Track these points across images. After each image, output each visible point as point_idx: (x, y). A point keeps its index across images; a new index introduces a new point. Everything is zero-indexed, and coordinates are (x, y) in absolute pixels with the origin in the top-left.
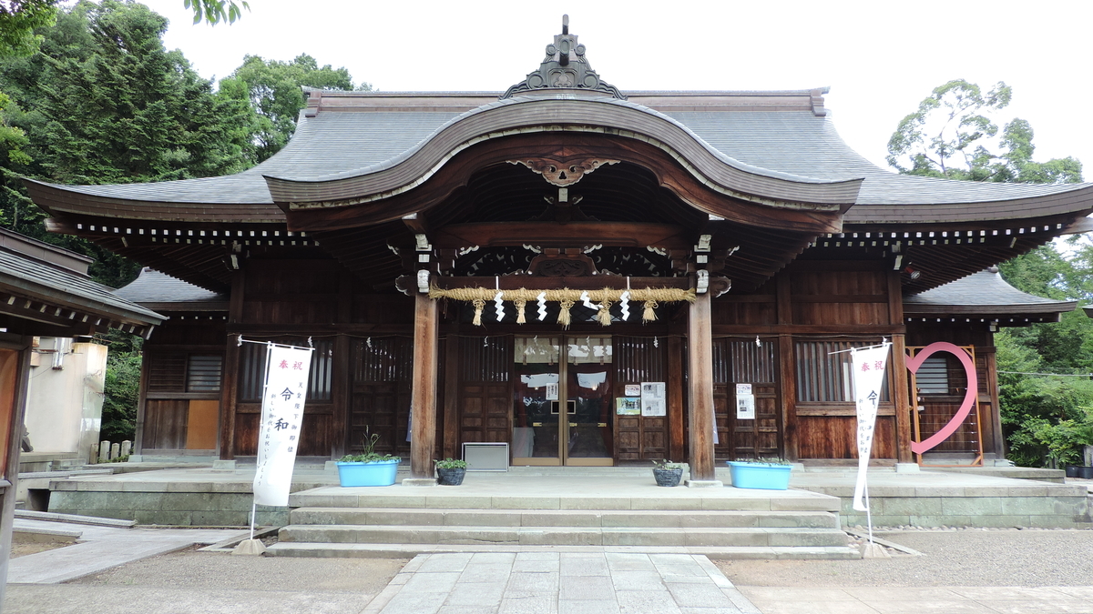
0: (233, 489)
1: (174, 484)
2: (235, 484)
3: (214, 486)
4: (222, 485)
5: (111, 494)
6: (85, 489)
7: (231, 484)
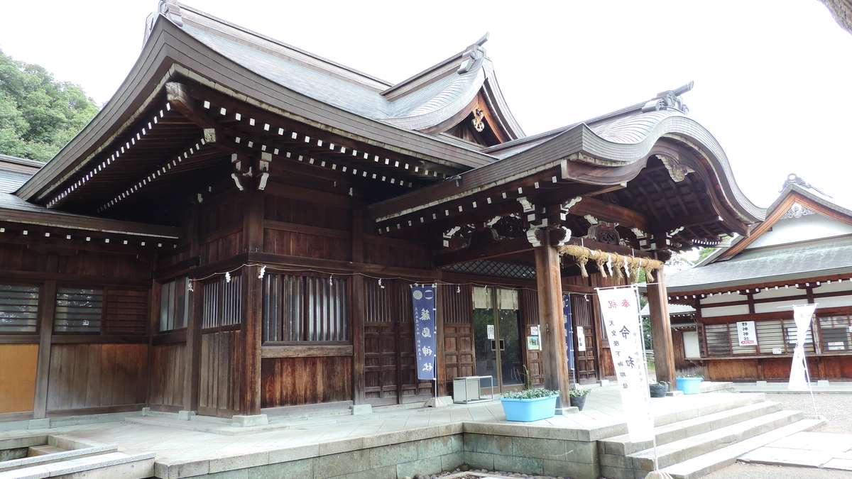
0: (383, 442)
1: (326, 445)
2: (384, 436)
3: (365, 441)
4: (372, 439)
5: (253, 470)
6: (221, 469)
7: (380, 437)
